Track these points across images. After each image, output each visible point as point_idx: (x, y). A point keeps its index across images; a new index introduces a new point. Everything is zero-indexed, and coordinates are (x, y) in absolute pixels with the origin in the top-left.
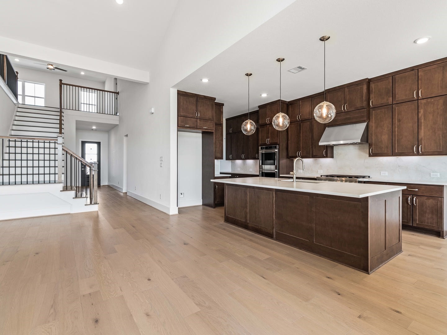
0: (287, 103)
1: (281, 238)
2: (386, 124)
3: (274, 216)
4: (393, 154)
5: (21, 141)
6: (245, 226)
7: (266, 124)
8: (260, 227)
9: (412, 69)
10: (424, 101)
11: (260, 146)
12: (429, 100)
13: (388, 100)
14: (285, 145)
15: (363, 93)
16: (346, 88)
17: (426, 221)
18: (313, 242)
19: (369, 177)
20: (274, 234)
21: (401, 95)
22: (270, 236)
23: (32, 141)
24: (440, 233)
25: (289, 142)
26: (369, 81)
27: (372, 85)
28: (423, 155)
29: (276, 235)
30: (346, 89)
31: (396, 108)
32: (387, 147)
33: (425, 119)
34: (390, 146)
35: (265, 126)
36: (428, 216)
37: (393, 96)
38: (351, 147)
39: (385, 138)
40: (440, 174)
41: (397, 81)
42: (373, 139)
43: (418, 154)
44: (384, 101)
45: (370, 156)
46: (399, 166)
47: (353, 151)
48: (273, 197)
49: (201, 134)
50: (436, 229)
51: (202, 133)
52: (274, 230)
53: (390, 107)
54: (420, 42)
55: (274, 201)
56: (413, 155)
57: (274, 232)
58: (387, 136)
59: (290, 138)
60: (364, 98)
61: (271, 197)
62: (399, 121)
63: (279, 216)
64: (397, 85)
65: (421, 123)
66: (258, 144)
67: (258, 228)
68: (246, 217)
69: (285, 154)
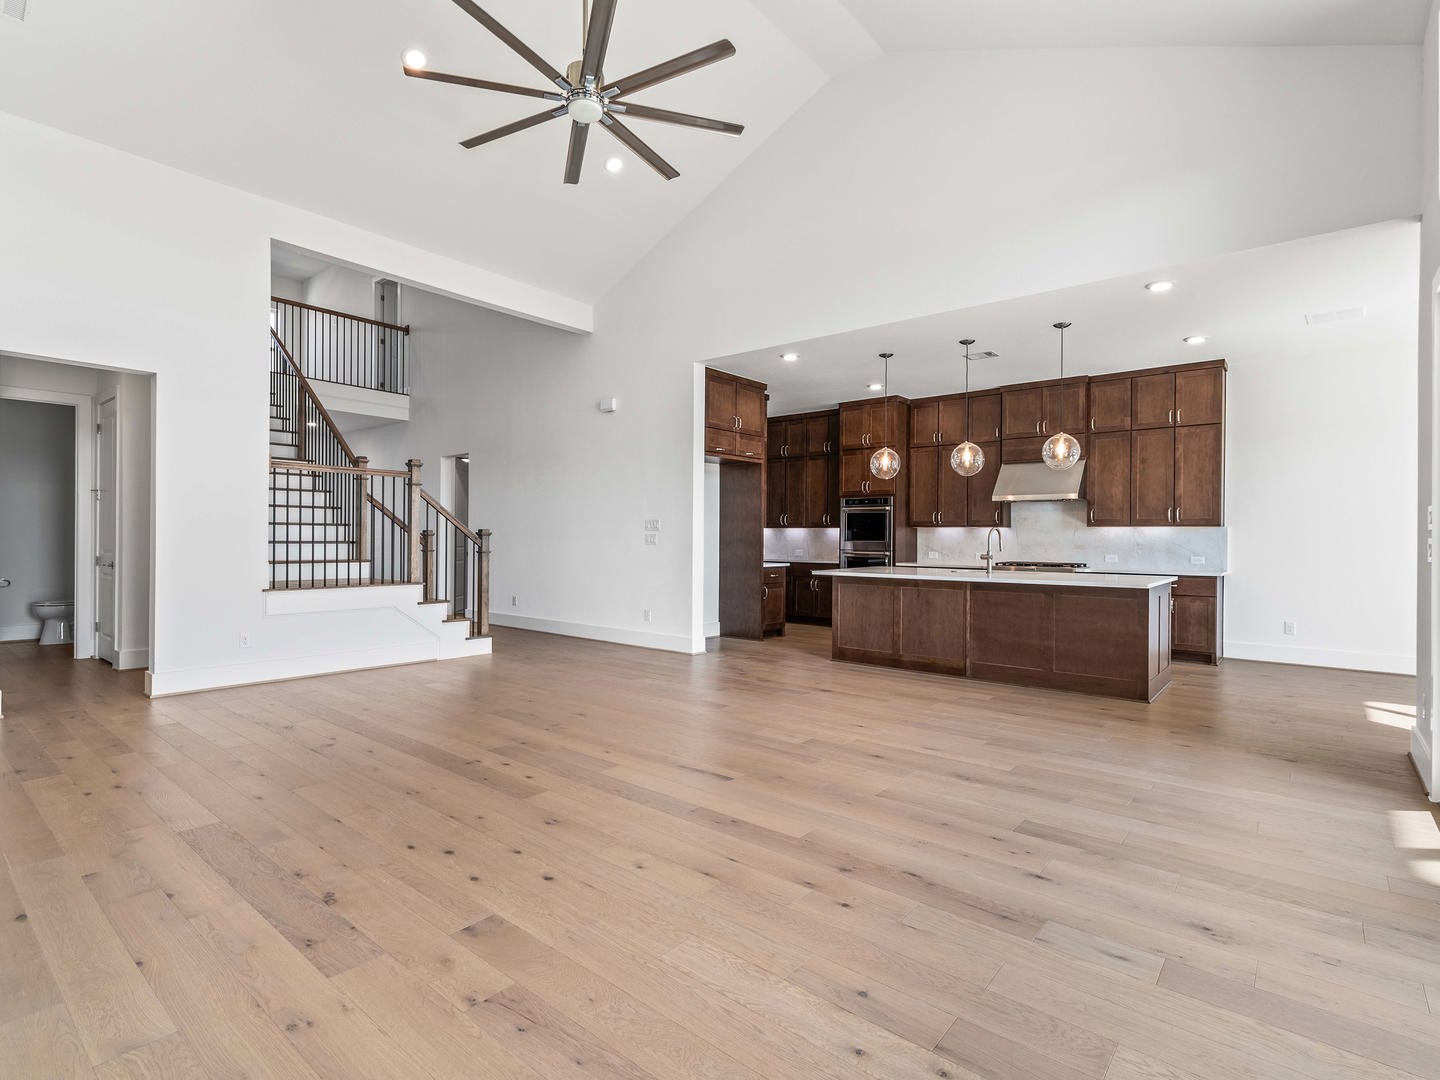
0: (908, 402)
1: (982, 673)
2: (1120, 465)
3: (968, 635)
4: (1132, 522)
5: (288, 474)
6: (894, 662)
7: (861, 448)
8: (932, 660)
9: (1166, 371)
10: (1184, 431)
11: (844, 496)
12: (1193, 429)
13: (1123, 421)
14: (904, 497)
15: (1078, 405)
16: (1045, 390)
17: (1190, 638)
18: (1052, 670)
19: (1085, 565)
20: (968, 668)
21: (1146, 414)
22: (957, 672)
23: (285, 471)
24: (1210, 657)
25: (913, 490)
26: (1089, 382)
27: (1096, 391)
28: (1181, 524)
29: (972, 670)
30: (1046, 392)
31: (1139, 439)
32: (1122, 510)
33: (1185, 463)
34: (1127, 506)
35: (858, 452)
36: (1194, 629)
37: (1133, 416)
38: (1049, 506)
39: (1118, 491)
40: (1206, 560)
41: (1139, 388)
42: (1096, 492)
43: (1174, 523)
44: (1116, 422)
45: (1089, 524)
46: (1138, 545)
47: (1051, 516)
48: (966, 599)
49: (718, 465)
50: (1204, 650)
51: (720, 465)
52: (968, 660)
53: (1128, 436)
54: (1191, 341)
55: (968, 607)
56: (1167, 524)
57: (968, 664)
58: (1120, 488)
59: (913, 482)
60: (1081, 414)
61: (961, 600)
62: (1143, 462)
63: (980, 634)
64: (1139, 395)
65: (1180, 468)
66: (837, 492)
67: (926, 661)
68: (895, 644)
69: (902, 516)
